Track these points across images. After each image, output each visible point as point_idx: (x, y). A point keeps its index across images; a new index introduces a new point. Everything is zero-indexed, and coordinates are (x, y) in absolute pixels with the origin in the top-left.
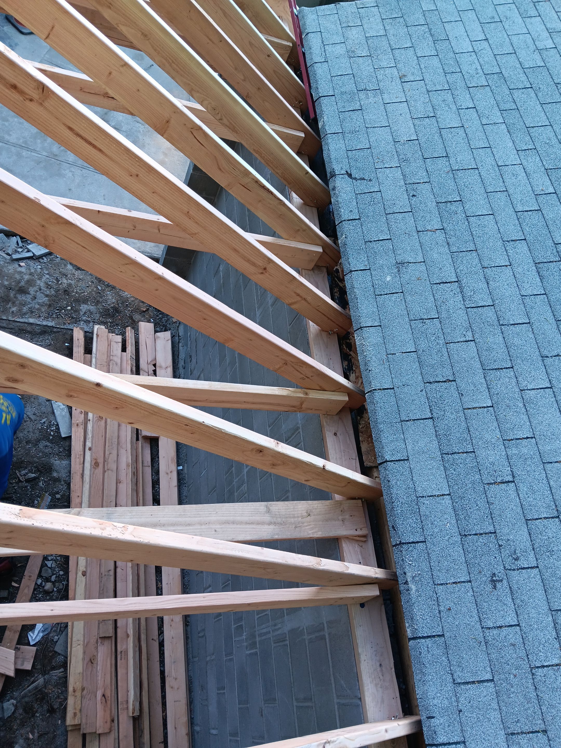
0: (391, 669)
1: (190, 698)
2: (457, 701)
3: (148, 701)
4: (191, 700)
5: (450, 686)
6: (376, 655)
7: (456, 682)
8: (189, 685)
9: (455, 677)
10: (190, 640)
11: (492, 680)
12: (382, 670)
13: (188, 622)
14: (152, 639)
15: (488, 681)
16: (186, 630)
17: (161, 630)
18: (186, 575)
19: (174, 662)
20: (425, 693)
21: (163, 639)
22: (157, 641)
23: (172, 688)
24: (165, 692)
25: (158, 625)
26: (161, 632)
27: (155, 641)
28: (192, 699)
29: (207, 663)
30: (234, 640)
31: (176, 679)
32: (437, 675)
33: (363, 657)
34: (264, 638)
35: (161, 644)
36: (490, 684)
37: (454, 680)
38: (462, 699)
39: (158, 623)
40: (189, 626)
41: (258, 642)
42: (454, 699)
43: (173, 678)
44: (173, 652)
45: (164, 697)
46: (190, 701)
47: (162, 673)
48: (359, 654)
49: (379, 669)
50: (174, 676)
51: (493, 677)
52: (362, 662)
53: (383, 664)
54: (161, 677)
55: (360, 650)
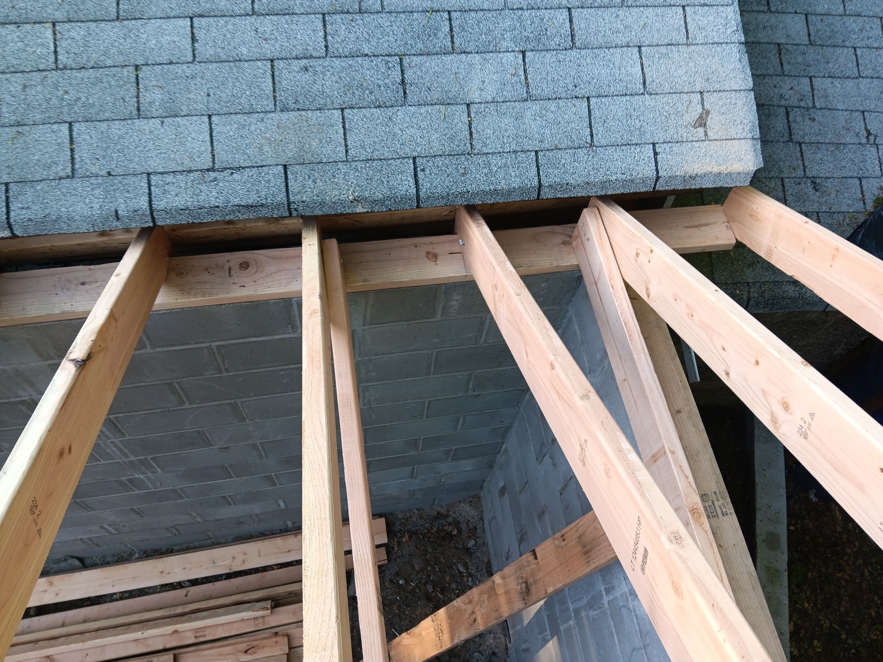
0: (90, 269)
1: (258, 536)
2: (97, 176)
3: (256, 592)
4: (260, 535)
5: (76, 183)
6: (68, 290)
7: (70, 174)
8: (243, 539)
9: (62, 174)
10: (191, 545)
11: (70, 124)
12: (90, 283)
13: (168, 550)
14: (186, 596)
15: (71, 130)
16: (178, 551)
17: (176, 586)
18: (104, 561)
19: (214, 562)
20: (85, 219)
21: (188, 581)
22: (188, 589)
23: (244, 562)
24: (252, 569)
25: (169, 590)
26: (179, 585)
27: (188, 591)
28: (259, 533)
29: (206, 521)
30: (154, 490)
31: (234, 558)
32: (60, 200)
33: (67, 308)
34: (127, 451)
35: (195, 582)
36: (76, 127)
37: (68, 177)
38: (94, 169)
39: (167, 591)
40: (174, 548)
41: (137, 458)
42: (93, 180)
43: (233, 561)
44: (201, 567)
45: (256, 570)
46: (261, 537)
47: (229, 576)
48: (63, 313)
49: (86, 286)
50: (230, 560)
51: (66, 122)
52: (73, 309)
53: (82, 281)
54: (234, 578)
55: (57, 311)
